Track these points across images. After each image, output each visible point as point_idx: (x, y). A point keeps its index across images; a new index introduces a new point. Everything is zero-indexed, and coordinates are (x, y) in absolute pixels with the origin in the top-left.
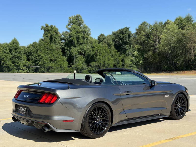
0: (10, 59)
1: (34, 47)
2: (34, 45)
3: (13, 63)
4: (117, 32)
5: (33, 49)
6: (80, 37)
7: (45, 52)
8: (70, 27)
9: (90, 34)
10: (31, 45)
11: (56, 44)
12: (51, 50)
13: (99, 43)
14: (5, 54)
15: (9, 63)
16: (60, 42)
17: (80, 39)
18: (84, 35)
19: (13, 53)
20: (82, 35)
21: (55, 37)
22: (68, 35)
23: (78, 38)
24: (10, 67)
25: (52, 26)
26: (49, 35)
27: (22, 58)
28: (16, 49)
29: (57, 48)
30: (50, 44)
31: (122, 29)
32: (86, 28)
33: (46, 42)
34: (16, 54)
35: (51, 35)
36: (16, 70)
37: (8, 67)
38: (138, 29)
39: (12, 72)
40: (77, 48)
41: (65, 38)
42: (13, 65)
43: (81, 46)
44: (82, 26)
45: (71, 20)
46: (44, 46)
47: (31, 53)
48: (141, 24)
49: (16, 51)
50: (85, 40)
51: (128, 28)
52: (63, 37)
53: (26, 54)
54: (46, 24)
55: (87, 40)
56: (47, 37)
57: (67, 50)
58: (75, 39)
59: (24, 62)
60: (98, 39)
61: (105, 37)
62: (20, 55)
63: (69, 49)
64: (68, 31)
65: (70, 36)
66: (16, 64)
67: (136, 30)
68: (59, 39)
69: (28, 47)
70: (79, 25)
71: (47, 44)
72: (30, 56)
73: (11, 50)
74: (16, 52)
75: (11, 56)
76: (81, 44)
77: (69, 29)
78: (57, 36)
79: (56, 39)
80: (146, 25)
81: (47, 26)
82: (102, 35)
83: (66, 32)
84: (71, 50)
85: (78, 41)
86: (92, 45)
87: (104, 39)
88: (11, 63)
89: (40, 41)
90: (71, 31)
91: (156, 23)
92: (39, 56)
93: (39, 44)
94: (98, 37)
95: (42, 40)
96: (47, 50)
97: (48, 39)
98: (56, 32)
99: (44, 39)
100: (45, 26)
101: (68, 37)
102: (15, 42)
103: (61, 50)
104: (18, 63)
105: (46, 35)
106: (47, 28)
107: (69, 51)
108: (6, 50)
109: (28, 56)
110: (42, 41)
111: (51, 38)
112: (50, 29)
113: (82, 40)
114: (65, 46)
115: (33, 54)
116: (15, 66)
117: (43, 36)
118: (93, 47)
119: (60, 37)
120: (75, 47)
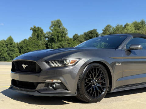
0: (6, 52)
1: (25, 43)
2: (24, 41)
3: (8, 54)
4: (87, 33)
5: (24, 44)
6: (60, 36)
7: (33, 47)
8: (52, 28)
9: (67, 34)
10: (22, 41)
11: (41, 41)
12: (37, 45)
13: (74, 41)
14: (2, 48)
15: (5, 55)
16: (44, 39)
17: (59, 37)
18: (62, 34)
19: (9, 47)
20: (62, 35)
21: (41, 36)
22: (51, 34)
23: (58, 37)
24: (6, 58)
25: (38, 28)
26: (36, 34)
27: (16, 51)
28: (11, 44)
29: (42, 43)
30: (37, 41)
31: (91, 31)
32: (64, 29)
33: (34, 39)
34: (11, 48)
35: (38, 34)
36: (11, 60)
37: (5, 58)
38: (104, 29)
39: (7, 61)
40: (57, 44)
41: (48, 37)
42: (8, 56)
43: (60, 43)
44: (61, 28)
45: (53, 23)
46: (32, 42)
47: (22, 47)
48: (106, 27)
49: (11, 45)
50: (63, 38)
51: (96, 30)
52: (46, 35)
53: (19, 48)
54: (34, 26)
55: (65, 38)
56: (35, 35)
57: (50, 45)
58: (56, 37)
59: (16, 54)
60: (73, 38)
61: (78, 36)
62: (14, 48)
63: (51, 45)
64: (51, 31)
65: (52, 35)
66: (11, 55)
67: (103, 30)
68: (44, 37)
69: (20, 43)
70: (59, 27)
71: (34, 40)
72: (22, 50)
73: (7, 45)
74: (11, 47)
75: (7, 49)
76: (60, 41)
77: (52, 30)
78: (42, 35)
79: (42, 37)
80: (110, 27)
81: (35, 27)
82: (76, 35)
83: (49, 32)
84: (52, 46)
85: (58, 39)
86: (68, 42)
87: (78, 38)
88: (7, 55)
89: (29, 39)
90: (53, 31)
91: (118, 26)
92: (28, 49)
93: (29, 40)
94: (73, 36)
95: (31, 37)
96: (35, 45)
97: (36, 37)
98: (42, 32)
99: (33, 37)
100: (33, 27)
101: (51, 36)
102: (10, 39)
103: (45, 45)
104: (12, 55)
105: (34, 34)
106: (35, 29)
107: (51, 46)
108: (3, 44)
109: (20, 50)
110: (31, 39)
111: (38, 37)
112: (37, 30)
113: (61, 38)
114: (48, 42)
115: (23, 48)
116: (10, 56)
117: (32, 35)
118: (69, 43)
119: (44, 35)
120: (56, 43)
